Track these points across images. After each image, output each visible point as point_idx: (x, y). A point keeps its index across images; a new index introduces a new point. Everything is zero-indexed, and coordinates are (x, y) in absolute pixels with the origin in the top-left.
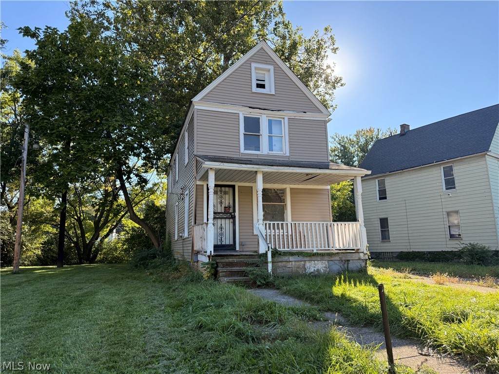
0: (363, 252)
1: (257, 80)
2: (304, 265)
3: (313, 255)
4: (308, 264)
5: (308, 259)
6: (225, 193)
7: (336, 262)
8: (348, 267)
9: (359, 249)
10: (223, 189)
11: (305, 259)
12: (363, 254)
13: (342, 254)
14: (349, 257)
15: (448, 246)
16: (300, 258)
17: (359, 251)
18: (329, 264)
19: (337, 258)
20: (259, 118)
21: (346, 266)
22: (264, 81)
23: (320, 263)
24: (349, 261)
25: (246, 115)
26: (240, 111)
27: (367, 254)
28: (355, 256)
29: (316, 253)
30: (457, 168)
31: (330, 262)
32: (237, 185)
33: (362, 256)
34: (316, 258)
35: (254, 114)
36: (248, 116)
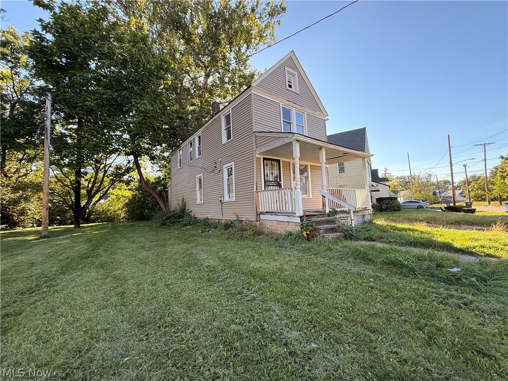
1: (288, 81)
7: (360, 216)
8: (364, 219)
10: (273, 162)
13: (363, 211)
20: (291, 110)
22: (292, 83)
24: (365, 215)
26: (280, 101)
28: (367, 212)
32: (281, 160)
33: (370, 212)
36: (285, 107)
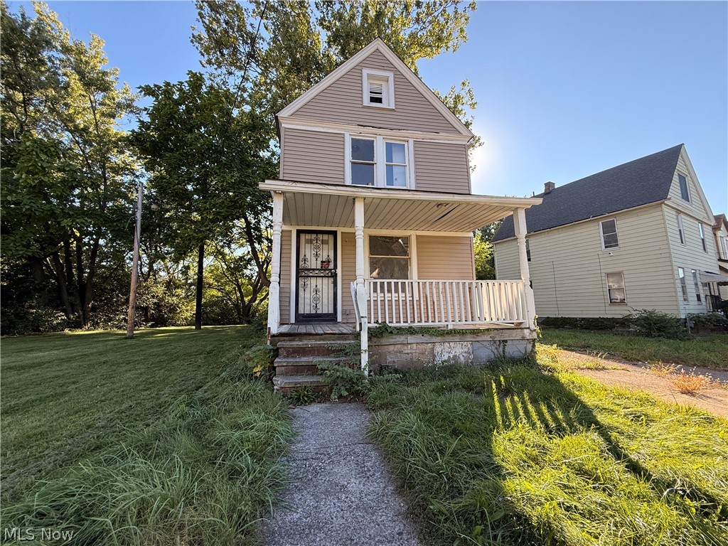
0: (529, 328)
1: (371, 92)
2: (433, 349)
3: (447, 333)
4: (438, 349)
5: (439, 339)
6: (323, 242)
7: (485, 343)
8: (504, 351)
9: (521, 323)
10: (320, 236)
11: (434, 339)
12: (528, 330)
13: (496, 331)
14: (506, 335)
15: (607, 312)
16: (426, 338)
17: (523, 326)
18: (473, 347)
19: (487, 337)
20: (373, 141)
21: (501, 349)
22: (381, 93)
23: (459, 346)
24: (506, 341)
25: (354, 137)
26: (345, 130)
27: (535, 330)
28: (517, 335)
29: (451, 330)
30: (622, 222)
31: (474, 343)
32: (340, 230)
33: (528, 334)
34: (452, 338)
35: (365, 134)
36: (357, 138)
